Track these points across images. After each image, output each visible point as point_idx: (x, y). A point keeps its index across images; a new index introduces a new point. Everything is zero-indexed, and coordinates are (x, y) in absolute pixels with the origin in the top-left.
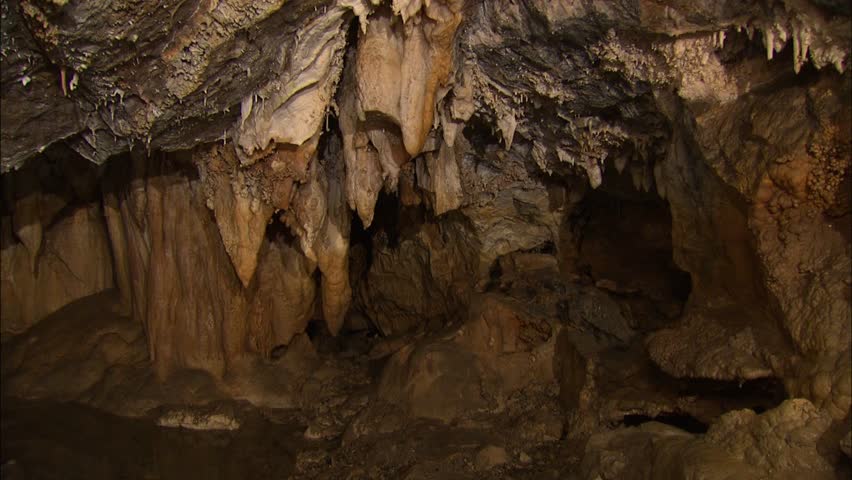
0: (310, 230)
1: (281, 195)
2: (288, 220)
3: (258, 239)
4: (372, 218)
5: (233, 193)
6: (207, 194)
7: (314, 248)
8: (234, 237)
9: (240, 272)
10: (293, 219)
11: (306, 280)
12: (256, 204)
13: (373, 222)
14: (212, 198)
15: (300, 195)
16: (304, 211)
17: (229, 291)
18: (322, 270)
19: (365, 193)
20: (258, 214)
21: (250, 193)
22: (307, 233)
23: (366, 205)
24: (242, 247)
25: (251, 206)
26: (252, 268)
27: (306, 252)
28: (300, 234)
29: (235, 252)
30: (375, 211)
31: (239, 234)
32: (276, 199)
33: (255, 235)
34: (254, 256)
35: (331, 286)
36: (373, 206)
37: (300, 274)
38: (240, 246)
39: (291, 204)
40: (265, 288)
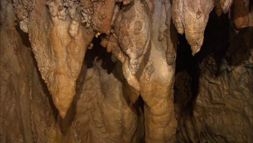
0: (133, 56)
1: (102, 18)
2: (109, 45)
3: (77, 65)
4: (201, 42)
5: (50, 16)
6: (20, 15)
7: (138, 75)
8: (51, 62)
9: (57, 101)
10: (115, 44)
11: (128, 111)
12: (75, 27)
13: (202, 47)
14: (26, 20)
15: (123, 18)
16: (128, 35)
17: (43, 122)
18: (146, 99)
19: (194, 15)
20: (77, 38)
21: (69, 15)
22: (129, 59)
23: (195, 29)
24: (60, 73)
25: (69, 29)
26: (70, 97)
27: (129, 79)
28: (123, 60)
29: (51, 78)
30: (205, 36)
31: (56, 61)
32: (97, 21)
33: (73, 61)
34: (73, 83)
35: (155, 118)
36: (203, 29)
37: (120, 104)
38: (57, 73)
39: (113, 27)
40: (82, 119)
